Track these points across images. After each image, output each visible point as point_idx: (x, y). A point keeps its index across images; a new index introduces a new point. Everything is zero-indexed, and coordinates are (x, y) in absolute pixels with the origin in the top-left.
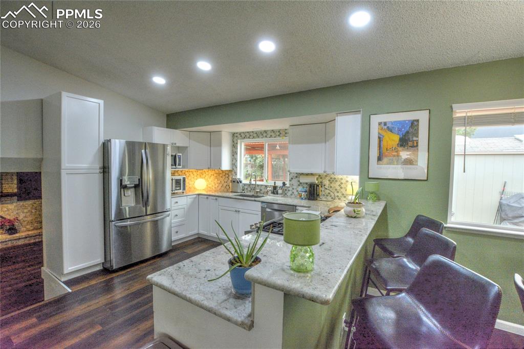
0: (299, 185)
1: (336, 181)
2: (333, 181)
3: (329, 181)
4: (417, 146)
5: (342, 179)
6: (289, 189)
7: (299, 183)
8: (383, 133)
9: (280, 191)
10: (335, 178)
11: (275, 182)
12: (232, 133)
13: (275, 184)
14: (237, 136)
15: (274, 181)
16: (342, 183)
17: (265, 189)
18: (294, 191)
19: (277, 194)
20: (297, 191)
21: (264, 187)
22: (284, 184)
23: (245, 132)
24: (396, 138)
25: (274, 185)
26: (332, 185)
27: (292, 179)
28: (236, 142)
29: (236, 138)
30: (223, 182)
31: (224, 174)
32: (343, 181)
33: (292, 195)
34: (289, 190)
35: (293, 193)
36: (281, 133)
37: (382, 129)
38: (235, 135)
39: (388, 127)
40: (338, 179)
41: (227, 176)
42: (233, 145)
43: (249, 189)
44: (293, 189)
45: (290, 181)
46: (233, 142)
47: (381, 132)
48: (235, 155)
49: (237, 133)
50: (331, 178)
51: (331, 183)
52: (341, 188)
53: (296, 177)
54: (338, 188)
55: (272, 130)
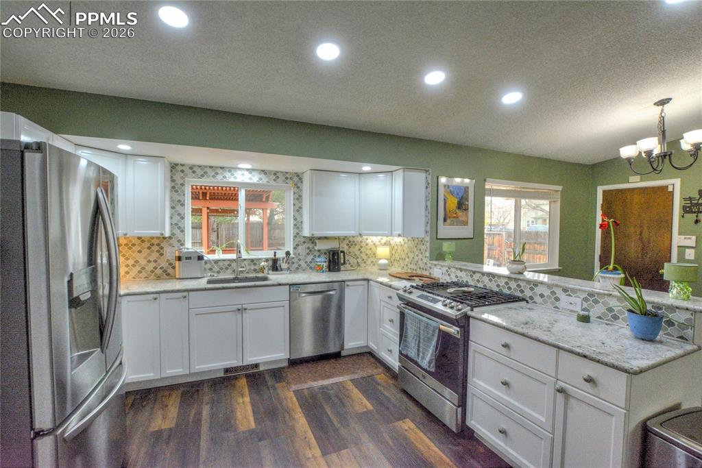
0: (308, 254)
1: (355, 245)
2: (352, 245)
3: (347, 245)
4: (468, 209)
5: (361, 242)
6: (293, 260)
7: (308, 251)
8: (447, 196)
9: (284, 266)
10: (354, 242)
11: (275, 253)
12: (171, 163)
13: (275, 256)
14: (182, 171)
15: (273, 252)
16: (361, 247)
17: (249, 265)
18: (302, 263)
19: (281, 270)
20: (306, 262)
21: (249, 262)
22: (288, 253)
23: (206, 167)
25: (273, 256)
26: (351, 250)
27: (298, 245)
28: (179, 181)
29: (178, 177)
30: (143, 262)
31: (146, 245)
32: (363, 244)
33: (297, 268)
34: (293, 263)
35: (300, 265)
36: (278, 177)
37: (446, 191)
38: (179, 168)
39: (450, 191)
40: (357, 241)
41: (155, 248)
42: (173, 187)
43: (216, 268)
44: (300, 260)
45: (295, 248)
46: (173, 181)
48: (179, 208)
49: (182, 165)
50: (350, 242)
51: (350, 247)
52: (361, 252)
53: (304, 242)
54: (358, 253)
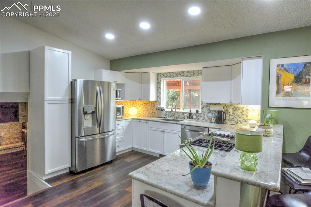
0: (209, 112)
1: (239, 109)
2: (236, 109)
3: (233, 109)
4: (309, 82)
5: (243, 108)
6: (201, 115)
7: (209, 111)
8: (281, 73)
9: (194, 117)
10: (237, 107)
11: (190, 110)
12: (157, 73)
13: (190, 111)
14: (161, 76)
16: (243, 111)
17: (182, 115)
18: (205, 117)
19: (192, 119)
20: (208, 117)
21: (182, 113)
22: (197, 111)
23: (167, 73)
24: (292, 77)
26: (235, 112)
27: (203, 107)
28: (159, 80)
29: (160, 77)
30: (150, 110)
31: (151, 104)
32: (244, 109)
33: (203, 119)
34: (201, 116)
35: (204, 118)
36: (195, 73)
37: (280, 70)
38: (160, 75)
39: (285, 69)
40: (240, 107)
41: (153, 105)
42: (158, 82)
43: (170, 115)
44: (204, 115)
45: (202, 109)
46: (158, 80)
47: (279, 72)
48: (159, 90)
49: (161, 73)
50: (235, 107)
51: (234, 111)
52: (243, 114)
53: (207, 106)
54: (240, 115)
55: (188, 71)
